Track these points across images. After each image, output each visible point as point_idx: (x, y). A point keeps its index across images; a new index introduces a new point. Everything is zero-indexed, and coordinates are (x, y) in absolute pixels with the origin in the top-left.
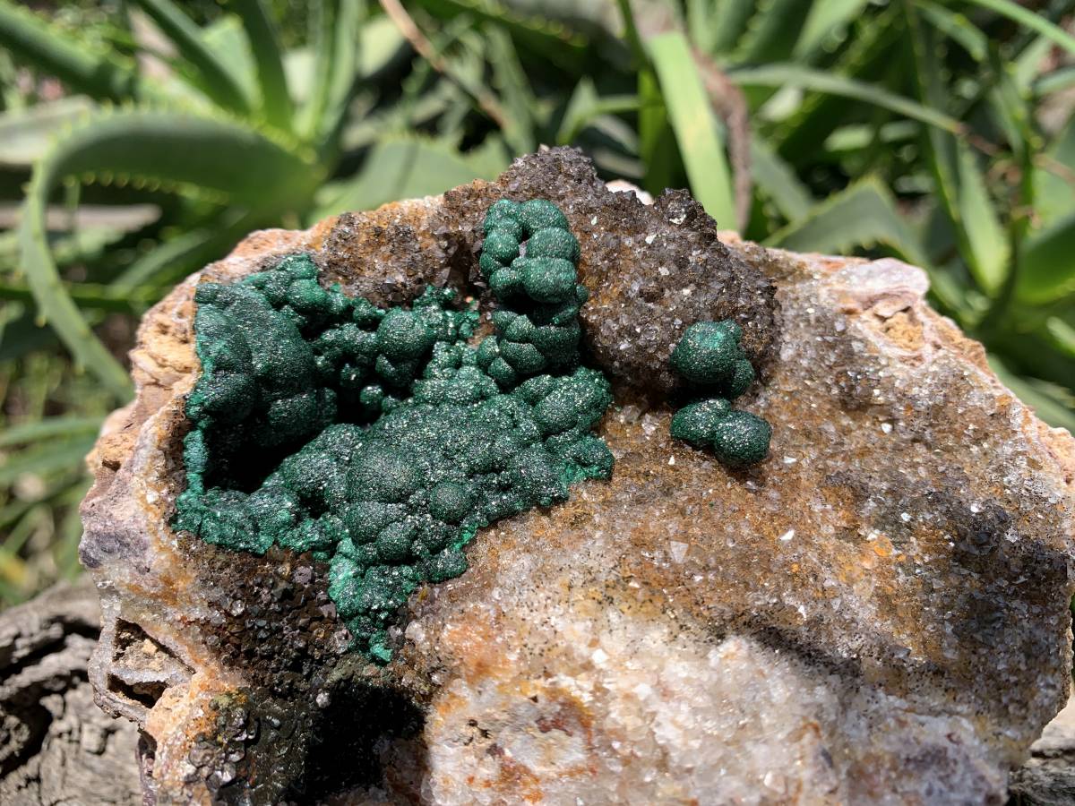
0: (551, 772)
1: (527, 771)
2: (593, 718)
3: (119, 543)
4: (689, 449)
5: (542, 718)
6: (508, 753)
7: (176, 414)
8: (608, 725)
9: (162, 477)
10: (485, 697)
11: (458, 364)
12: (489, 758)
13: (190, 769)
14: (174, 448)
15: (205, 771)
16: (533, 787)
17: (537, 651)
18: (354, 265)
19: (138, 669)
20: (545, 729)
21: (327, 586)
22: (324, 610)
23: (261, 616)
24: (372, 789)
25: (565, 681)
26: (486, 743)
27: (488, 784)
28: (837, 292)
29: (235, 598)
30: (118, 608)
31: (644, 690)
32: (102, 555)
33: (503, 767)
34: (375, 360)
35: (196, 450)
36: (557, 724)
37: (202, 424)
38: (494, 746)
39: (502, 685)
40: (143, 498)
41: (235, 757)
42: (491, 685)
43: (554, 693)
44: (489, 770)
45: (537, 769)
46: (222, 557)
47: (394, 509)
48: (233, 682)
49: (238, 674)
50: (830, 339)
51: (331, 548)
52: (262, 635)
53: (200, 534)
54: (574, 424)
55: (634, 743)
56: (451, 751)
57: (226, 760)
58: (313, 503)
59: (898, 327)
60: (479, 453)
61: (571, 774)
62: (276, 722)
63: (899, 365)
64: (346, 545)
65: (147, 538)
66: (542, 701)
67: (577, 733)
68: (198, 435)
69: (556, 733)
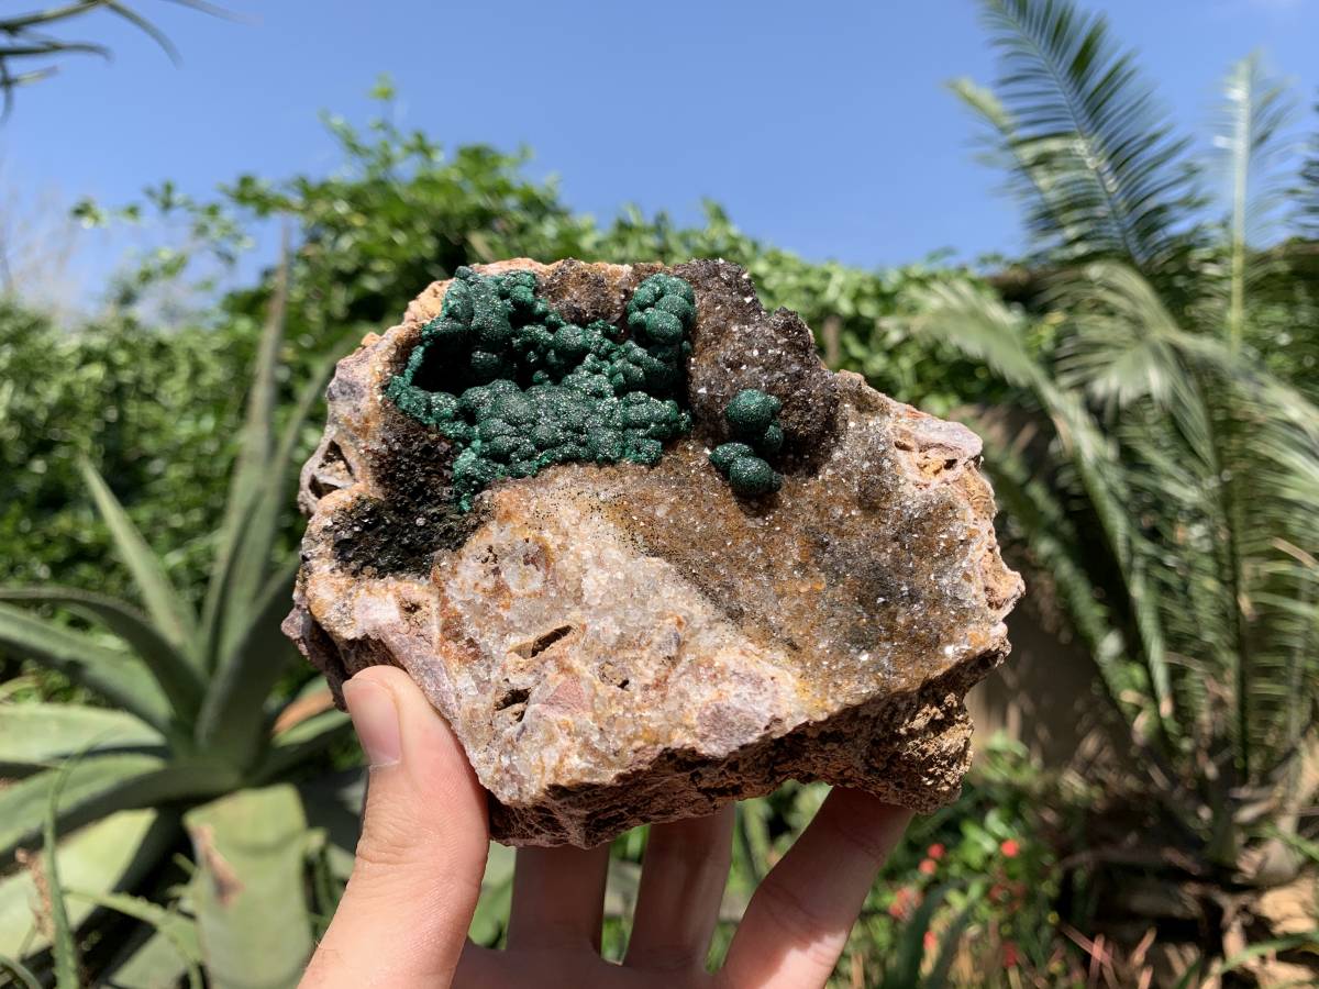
0: (520, 592)
1: (508, 590)
2: (553, 560)
3: (351, 390)
4: (713, 469)
5: (527, 555)
6: (503, 575)
7: (414, 330)
8: (558, 566)
9: (390, 362)
10: (502, 534)
11: (598, 372)
12: (491, 576)
13: (330, 523)
14: (404, 349)
15: (337, 527)
16: (507, 600)
17: (541, 516)
18: (561, 291)
19: (330, 475)
20: (526, 563)
21: (454, 460)
22: (446, 472)
23: (407, 456)
24: (423, 578)
25: (547, 534)
26: (494, 566)
27: (484, 591)
28: (902, 430)
29: (398, 440)
30: (334, 433)
31: (587, 554)
32: (339, 394)
33: (497, 582)
34: (548, 351)
35: (417, 356)
36: (533, 561)
37: (427, 344)
38: (497, 568)
39: (514, 528)
40: (374, 367)
41: (357, 529)
42: (509, 526)
43: (537, 540)
44: (489, 584)
45: (514, 590)
46: (402, 417)
47: (510, 429)
48: (376, 493)
49: (380, 490)
50: (870, 453)
51: (467, 442)
52: (403, 467)
53: (396, 402)
54: (645, 426)
55: (567, 581)
56: (473, 564)
57: (351, 528)
58: (468, 415)
59: (932, 466)
60: (576, 418)
61: (530, 597)
62: (388, 521)
63: (911, 486)
64: (477, 444)
65: (366, 391)
66: (531, 542)
67: (542, 569)
68: (422, 349)
69: (531, 567)
